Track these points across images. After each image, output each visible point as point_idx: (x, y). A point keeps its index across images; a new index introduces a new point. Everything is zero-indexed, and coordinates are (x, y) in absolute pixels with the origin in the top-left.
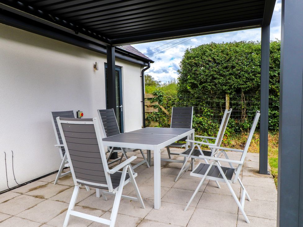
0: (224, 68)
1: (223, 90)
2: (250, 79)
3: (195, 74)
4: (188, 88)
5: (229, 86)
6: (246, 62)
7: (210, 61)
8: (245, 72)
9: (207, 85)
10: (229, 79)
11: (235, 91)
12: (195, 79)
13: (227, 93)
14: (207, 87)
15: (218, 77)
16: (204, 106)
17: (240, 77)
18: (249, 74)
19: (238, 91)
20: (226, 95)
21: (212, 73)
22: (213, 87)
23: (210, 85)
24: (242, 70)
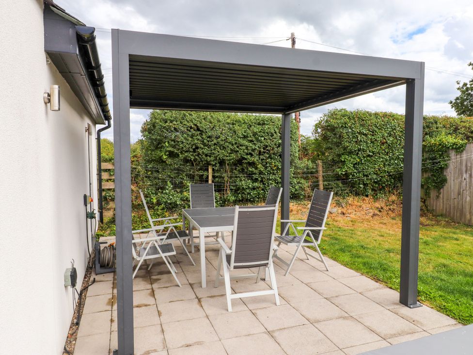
0: (208, 137)
1: (207, 161)
2: (234, 151)
3: (174, 141)
4: (165, 157)
5: (214, 157)
6: (229, 133)
7: (191, 128)
8: (229, 143)
9: (189, 155)
10: (215, 150)
11: (219, 163)
12: (174, 147)
13: (211, 164)
14: (189, 157)
15: (202, 146)
16: (185, 179)
17: (224, 148)
18: (232, 145)
19: (222, 162)
20: (210, 167)
21: (196, 141)
22: (197, 157)
23: (192, 155)
24: (226, 140)
